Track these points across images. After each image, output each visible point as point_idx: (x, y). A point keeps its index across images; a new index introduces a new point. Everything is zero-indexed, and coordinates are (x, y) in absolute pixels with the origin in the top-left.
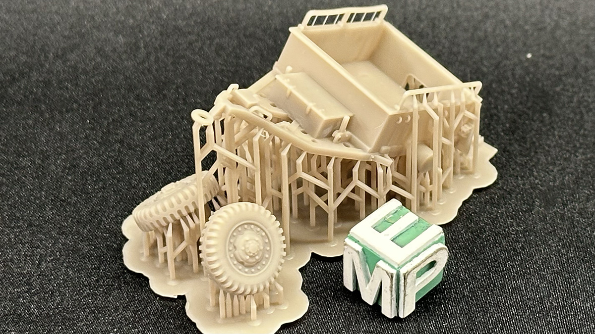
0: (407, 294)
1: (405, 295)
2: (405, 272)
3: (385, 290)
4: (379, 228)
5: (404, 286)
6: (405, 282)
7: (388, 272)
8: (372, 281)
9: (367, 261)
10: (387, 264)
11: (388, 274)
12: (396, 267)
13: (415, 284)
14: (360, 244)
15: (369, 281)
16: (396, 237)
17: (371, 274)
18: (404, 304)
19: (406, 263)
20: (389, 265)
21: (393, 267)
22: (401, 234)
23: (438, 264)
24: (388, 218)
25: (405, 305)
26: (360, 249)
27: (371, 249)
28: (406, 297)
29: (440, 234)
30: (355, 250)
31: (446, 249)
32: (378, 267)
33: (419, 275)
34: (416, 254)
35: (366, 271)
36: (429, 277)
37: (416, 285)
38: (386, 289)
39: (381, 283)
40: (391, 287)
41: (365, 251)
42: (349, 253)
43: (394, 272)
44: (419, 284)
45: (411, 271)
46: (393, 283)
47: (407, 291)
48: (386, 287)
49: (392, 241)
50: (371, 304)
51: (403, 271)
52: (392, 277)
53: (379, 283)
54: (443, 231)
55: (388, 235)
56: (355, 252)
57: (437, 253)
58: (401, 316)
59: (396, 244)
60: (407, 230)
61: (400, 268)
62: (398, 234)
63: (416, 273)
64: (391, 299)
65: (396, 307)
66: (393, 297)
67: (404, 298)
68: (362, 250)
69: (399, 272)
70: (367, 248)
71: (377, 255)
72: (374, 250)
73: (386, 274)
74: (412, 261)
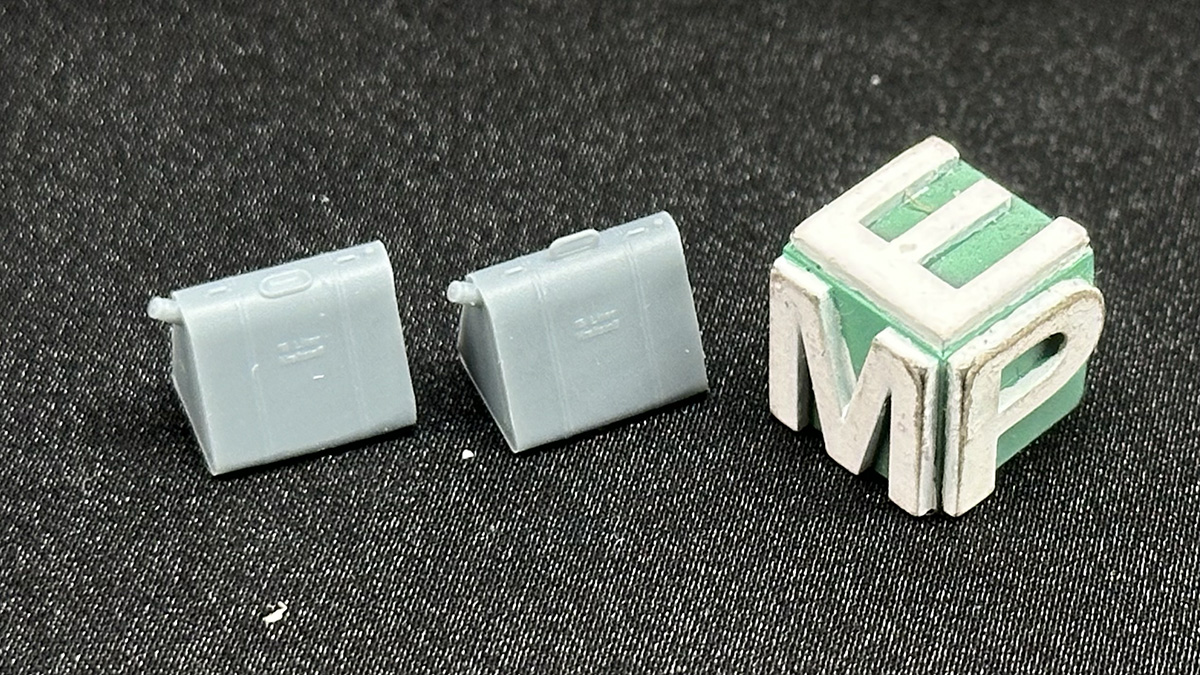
0: (970, 437)
1: (963, 441)
3: (900, 423)
4: (886, 225)
5: (963, 410)
6: (963, 397)
7: (912, 365)
8: (860, 394)
9: (843, 333)
10: (908, 339)
11: (910, 373)
12: (937, 349)
13: (997, 405)
14: (823, 277)
15: (850, 397)
16: (939, 257)
17: (858, 373)
18: (960, 472)
19: (971, 336)
20: (914, 340)
21: (928, 350)
22: (953, 248)
23: (1069, 344)
24: (913, 197)
25: (963, 474)
27: (857, 292)
29: (1079, 247)
30: (806, 295)
32: (878, 347)
33: (1013, 373)
34: (1002, 309)
35: (841, 363)
37: (1001, 409)
38: (904, 423)
39: (888, 400)
41: (839, 298)
42: (788, 304)
43: (931, 365)
44: (1009, 409)
46: (927, 402)
47: (969, 426)
48: (903, 416)
49: (926, 266)
51: (958, 362)
52: (923, 381)
53: (881, 403)
54: (1088, 240)
55: (913, 247)
56: (806, 300)
58: (950, 510)
59: (940, 277)
60: (973, 234)
61: (947, 354)
62: (946, 247)
63: (999, 369)
64: (920, 453)
65: (935, 480)
66: (924, 448)
67: (961, 451)
68: (828, 296)
69: (948, 364)
70: (844, 289)
71: (877, 312)
72: (867, 296)
73: (905, 370)
74: (988, 332)
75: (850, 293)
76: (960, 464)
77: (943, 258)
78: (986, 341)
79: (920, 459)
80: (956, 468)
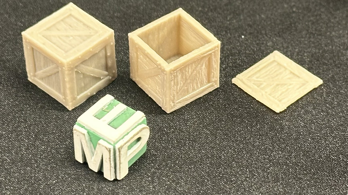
0: (122, 162)
1: (120, 163)
2: (119, 147)
3: (105, 161)
4: (98, 116)
5: (119, 156)
6: (119, 153)
8: (96, 155)
9: (91, 141)
10: (106, 142)
12: (112, 143)
14: (86, 129)
15: (93, 155)
17: (95, 149)
19: (120, 140)
21: (110, 144)
22: (114, 120)
23: (142, 139)
24: (105, 108)
26: (85, 132)
27: (94, 132)
30: (82, 133)
31: (147, 128)
32: (99, 144)
33: (130, 147)
34: (126, 133)
35: (91, 148)
36: (137, 149)
39: (102, 156)
40: (110, 158)
41: (89, 133)
42: (78, 135)
43: (111, 147)
44: (130, 155)
45: (124, 145)
46: (111, 155)
47: (121, 160)
48: (106, 159)
49: (109, 125)
50: (96, 171)
51: (117, 146)
52: (110, 151)
53: (101, 156)
54: (145, 115)
55: (105, 121)
57: (141, 131)
58: (118, 178)
59: (112, 127)
60: (119, 116)
61: (115, 144)
62: (113, 120)
63: (127, 147)
64: (111, 167)
65: (115, 172)
66: (111, 165)
67: (120, 166)
68: (87, 133)
69: (115, 147)
70: (90, 131)
71: (98, 136)
72: (96, 133)
73: (106, 149)
74: (123, 139)
75: (92, 132)
76: (120, 168)
77: (112, 122)
78: (123, 141)
79: (110, 168)
80: (119, 169)
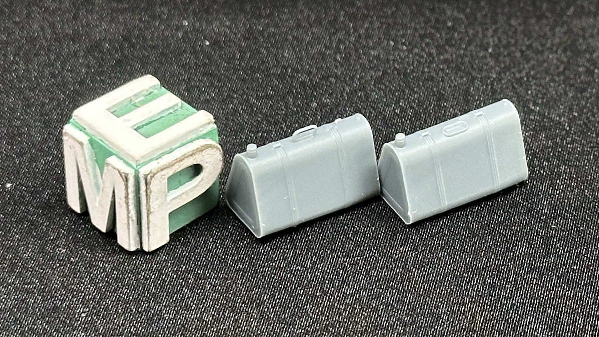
0: (152, 210)
1: (149, 212)
2: (147, 173)
3: (119, 203)
5: (147, 195)
6: (147, 188)
7: (121, 172)
8: (103, 190)
10: (122, 161)
11: (121, 175)
12: (134, 165)
14: (86, 134)
15: (99, 190)
16: (143, 126)
18: (148, 228)
19: (151, 160)
20: (125, 162)
21: (130, 165)
22: (150, 123)
23: (204, 171)
24: (137, 101)
25: (150, 230)
26: (85, 139)
27: (101, 140)
28: (151, 216)
29: (209, 123)
30: (78, 141)
31: (217, 148)
32: (108, 164)
34: (168, 149)
35: (95, 176)
36: (191, 190)
37: (169, 199)
38: (121, 201)
39: (114, 192)
40: (127, 197)
42: (70, 147)
43: (131, 172)
44: (174, 199)
46: (130, 191)
47: (151, 204)
48: (120, 199)
49: (135, 129)
50: (104, 230)
51: (143, 171)
52: (127, 180)
53: (111, 193)
54: (214, 121)
55: (130, 120)
56: (78, 144)
57: (202, 151)
58: (146, 249)
59: (140, 134)
60: (161, 118)
61: (138, 167)
63: (166, 177)
64: (128, 217)
66: (130, 215)
67: (148, 217)
69: (139, 172)
70: (96, 139)
73: (119, 175)
75: (98, 140)
76: (148, 224)
79: (128, 220)
